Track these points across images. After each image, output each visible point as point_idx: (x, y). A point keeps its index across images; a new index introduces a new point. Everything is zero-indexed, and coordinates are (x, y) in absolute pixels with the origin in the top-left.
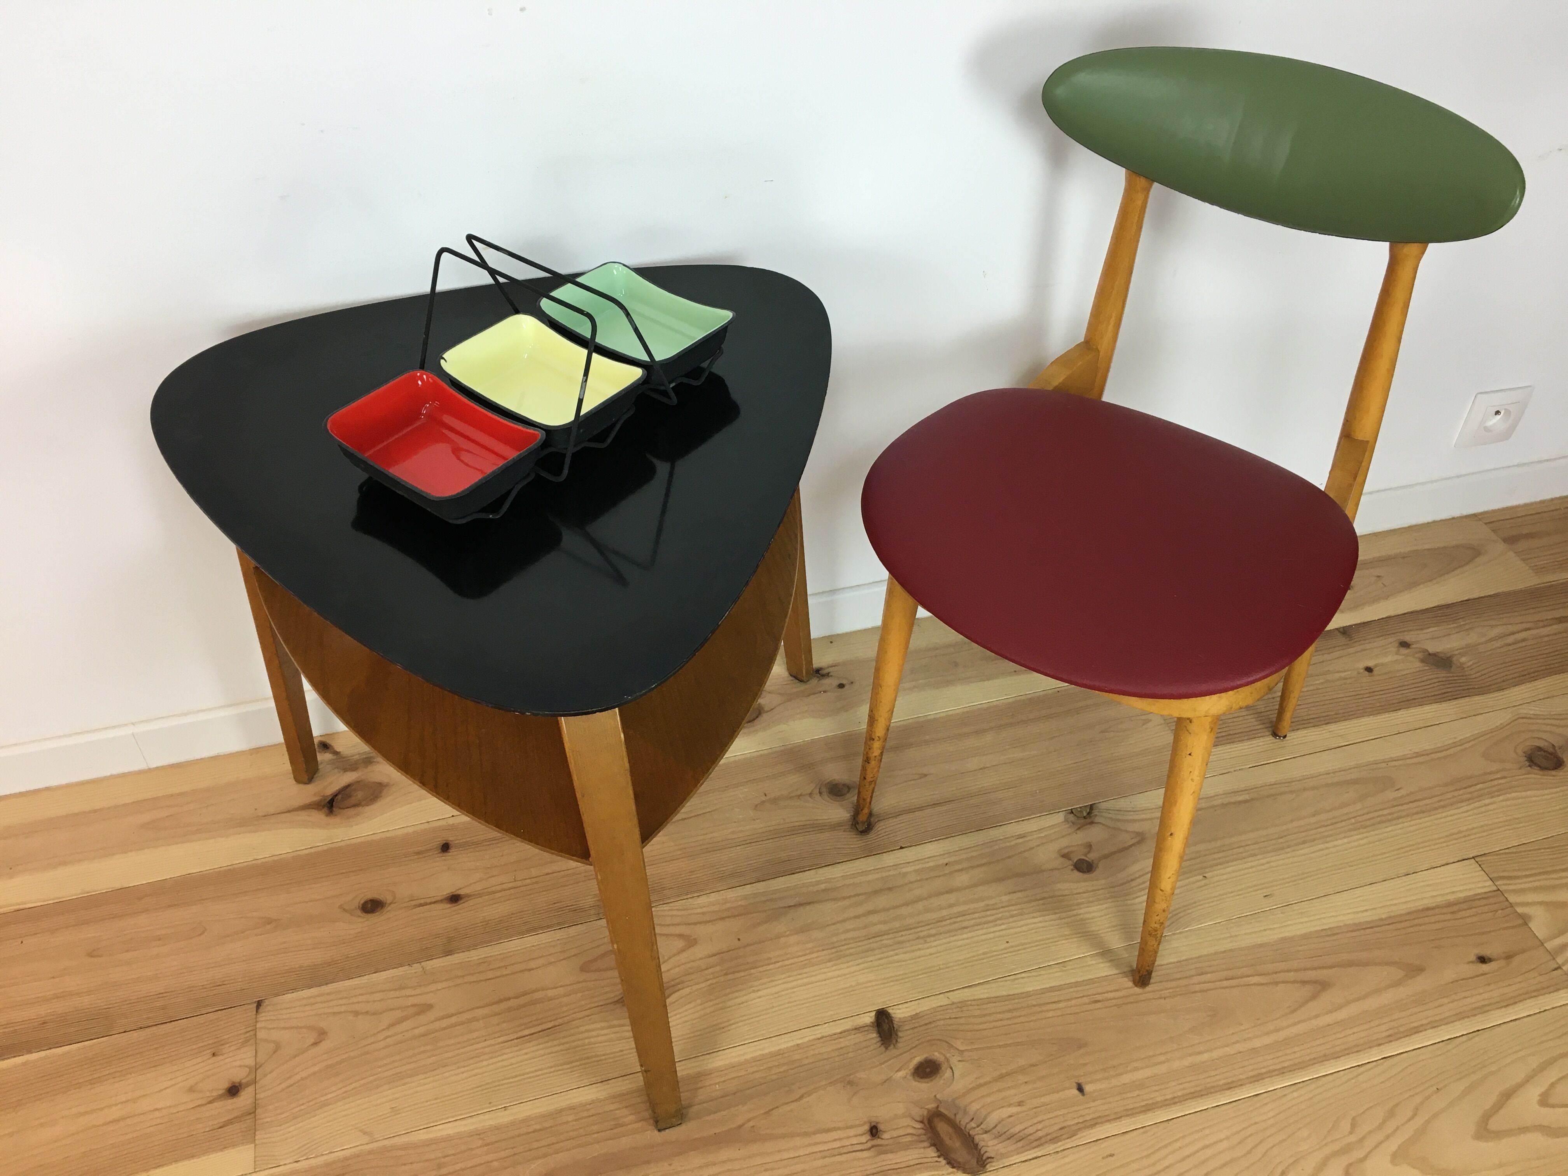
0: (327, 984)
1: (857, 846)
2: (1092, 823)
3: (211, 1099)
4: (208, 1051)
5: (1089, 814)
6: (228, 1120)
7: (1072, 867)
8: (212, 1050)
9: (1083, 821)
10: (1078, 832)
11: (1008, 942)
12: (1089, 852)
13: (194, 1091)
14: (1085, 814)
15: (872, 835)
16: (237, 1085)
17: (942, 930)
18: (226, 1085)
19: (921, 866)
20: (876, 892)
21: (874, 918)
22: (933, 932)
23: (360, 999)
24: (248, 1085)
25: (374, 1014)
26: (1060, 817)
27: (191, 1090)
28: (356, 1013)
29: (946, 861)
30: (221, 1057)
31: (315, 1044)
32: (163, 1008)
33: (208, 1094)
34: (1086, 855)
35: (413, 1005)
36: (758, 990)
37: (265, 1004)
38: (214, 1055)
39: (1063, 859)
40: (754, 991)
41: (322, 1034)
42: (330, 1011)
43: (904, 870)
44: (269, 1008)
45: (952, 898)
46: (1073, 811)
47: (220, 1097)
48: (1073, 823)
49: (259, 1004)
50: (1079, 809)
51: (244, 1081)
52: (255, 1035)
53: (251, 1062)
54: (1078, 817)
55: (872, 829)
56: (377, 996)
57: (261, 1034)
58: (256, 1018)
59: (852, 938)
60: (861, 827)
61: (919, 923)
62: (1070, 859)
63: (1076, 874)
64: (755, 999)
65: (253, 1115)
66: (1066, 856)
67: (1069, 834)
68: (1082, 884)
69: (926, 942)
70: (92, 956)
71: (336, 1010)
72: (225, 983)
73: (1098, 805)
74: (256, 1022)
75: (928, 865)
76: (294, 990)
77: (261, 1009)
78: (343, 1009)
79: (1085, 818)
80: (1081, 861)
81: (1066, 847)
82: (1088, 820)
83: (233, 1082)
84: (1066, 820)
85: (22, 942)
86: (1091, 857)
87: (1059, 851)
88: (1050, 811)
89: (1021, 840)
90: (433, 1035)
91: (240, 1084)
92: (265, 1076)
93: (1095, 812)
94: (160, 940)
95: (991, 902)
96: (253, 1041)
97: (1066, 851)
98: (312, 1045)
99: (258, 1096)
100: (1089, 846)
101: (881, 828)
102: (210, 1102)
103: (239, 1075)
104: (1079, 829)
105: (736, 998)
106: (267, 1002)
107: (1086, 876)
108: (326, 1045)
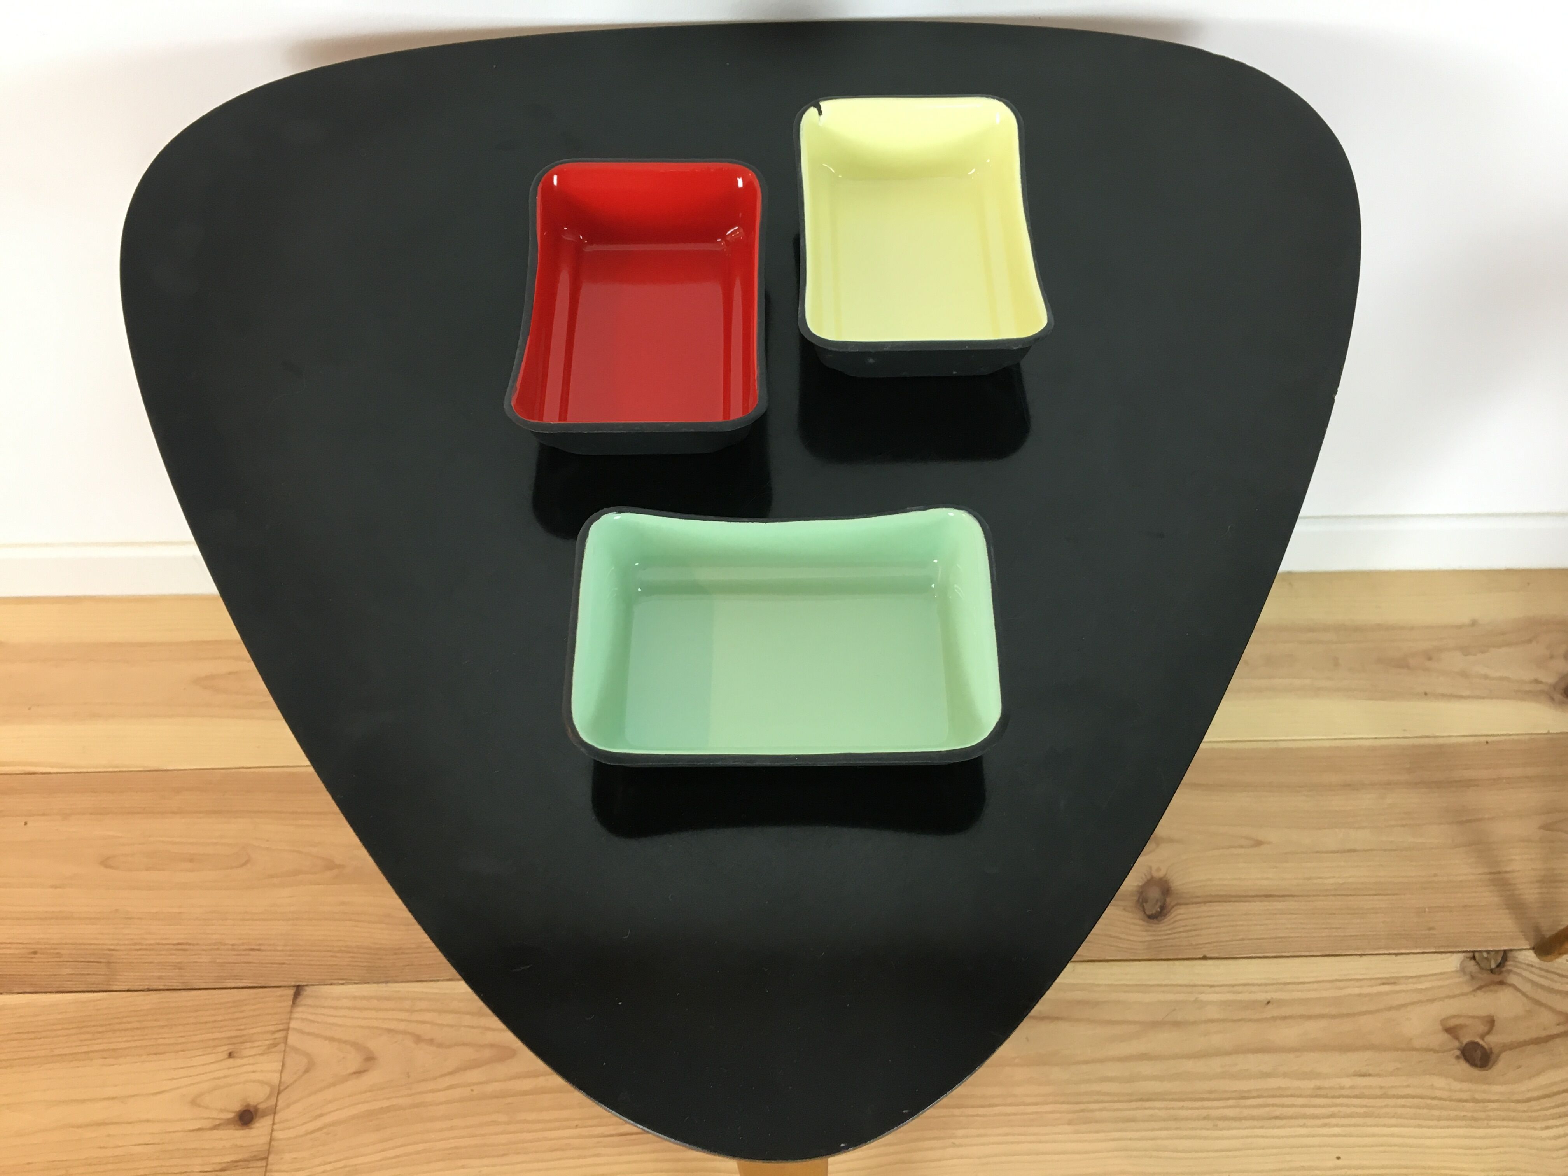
0: (387, 982)
1: (1140, 939)
2: (1502, 983)
3: (217, 1122)
4: (226, 1048)
5: (1500, 965)
6: (232, 1161)
7: (1458, 1053)
8: (230, 1047)
9: (1486, 976)
10: (1479, 993)
11: (1338, 1158)
12: (1489, 1032)
13: (199, 1106)
14: (1493, 966)
15: (1163, 927)
16: (252, 1110)
17: (1246, 1112)
18: (237, 1107)
19: (1230, 997)
20: (1156, 1025)
21: (1146, 1068)
22: (1230, 1112)
23: (428, 1016)
24: (264, 1114)
25: (440, 1045)
26: (1452, 962)
27: (194, 1102)
28: (418, 1039)
29: (1268, 996)
30: (239, 1062)
31: (359, 1073)
32: (179, 967)
33: (215, 1115)
34: (1482, 1037)
35: (492, 1046)
36: (961, 1146)
37: (305, 993)
38: (230, 1055)
39: (1446, 1037)
40: (954, 1145)
41: (370, 1059)
42: (386, 1025)
43: (1203, 997)
44: (309, 1001)
45: (1266, 1062)
46: (1477, 955)
47: (228, 1123)
48: (1473, 978)
49: (298, 990)
50: (1485, 955)
51: (262, 1106)
52: (286, 1038)
53: (275, 1078)
54: (1481, 968)
55: (1165, 915)
56: (449, 1019)
57: (293, 1039)
58: (291, 1012)
59: (1108, 1094)
60: (1152, 909)
61: (1211, 1092)
62: (1457, 1038)
63: (1464, 1066)
64: (952, 1158)
65: (263, 1163)
66: (1452, 1031)
67: (1463, 994)
68: (1465, 1086)
69: (1215, 1127)
70: (107, 867)
71: (393, 1025)
72: (263, 948)
73: (1516, 954)
74: (290, 1019)
75: (1239, 997)
76: (347, 981)
77: (302, 1000)
78: (402, 1026)
79: (1492, 971)
80: (1474, 1045)
81: (1454, 1017)
82: (1496, 978)
83: (248, 1105)
84: (1463, 970)
85: (26, 824)
86: (1492, 1041)
87: (1443, 1022)
88: (1439, 947)
89: (1387, 988)
90: (509, 1100)
91: (256, 1109)
92: (288, 1106)
93: (1509, 965)
94: (191, 861)
95: (1327, 1083)
96: (282, 1047)
97: (1453, 1023)
98: (354, 1073)
99: (275, 1134)
100: (1491, 1022)
101: (1180, 914)
102: (215, 1127)
103: (257, 1096)
104: (1480, 988)
105: (931, 1149)
106: (308, 991)
107: (1476, 1072)
108: (372, 1078)
